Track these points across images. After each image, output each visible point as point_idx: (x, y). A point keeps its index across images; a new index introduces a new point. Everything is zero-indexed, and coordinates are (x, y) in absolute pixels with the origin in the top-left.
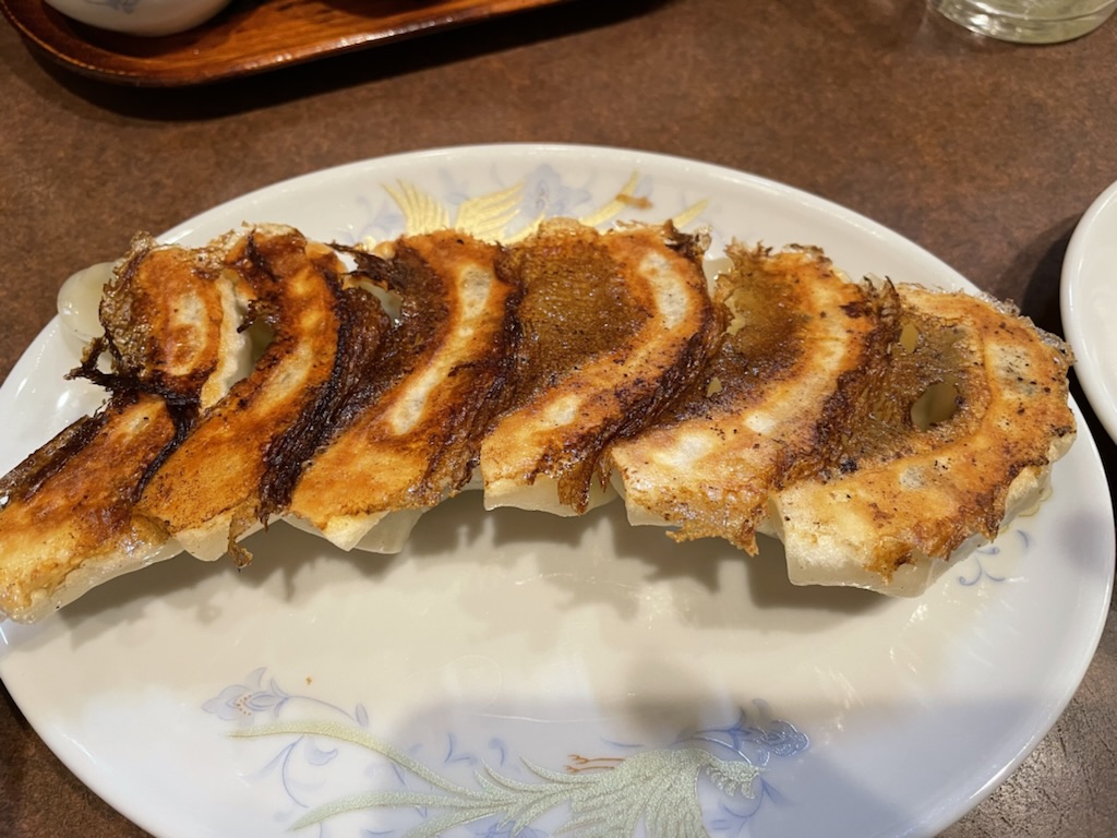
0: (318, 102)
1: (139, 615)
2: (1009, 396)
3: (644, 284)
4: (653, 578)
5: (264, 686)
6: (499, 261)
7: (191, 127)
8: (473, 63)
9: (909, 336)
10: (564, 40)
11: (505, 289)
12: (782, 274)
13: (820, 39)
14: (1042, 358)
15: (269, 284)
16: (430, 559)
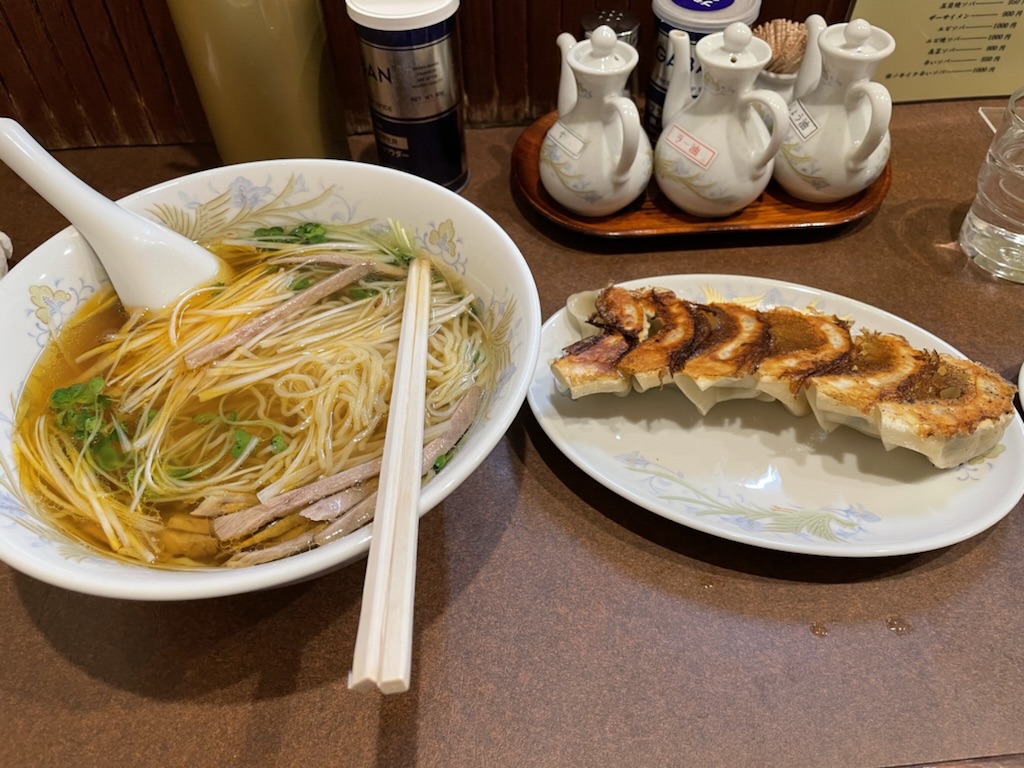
0: (657, 255)
1: (586, 423)
2: (984, 396)
3: (823, 333)
4: (813, 453)
5: (639, 457)
6: (758, 316)
7: (597, 256)
8: (733, 250)
9: (942, 371)
10: (778, 247)
11: (760, 325)
12: (886, 342)
13: (910, 266)
14: (1002, 387)
15: (661, 307)
16: (711, 428)
